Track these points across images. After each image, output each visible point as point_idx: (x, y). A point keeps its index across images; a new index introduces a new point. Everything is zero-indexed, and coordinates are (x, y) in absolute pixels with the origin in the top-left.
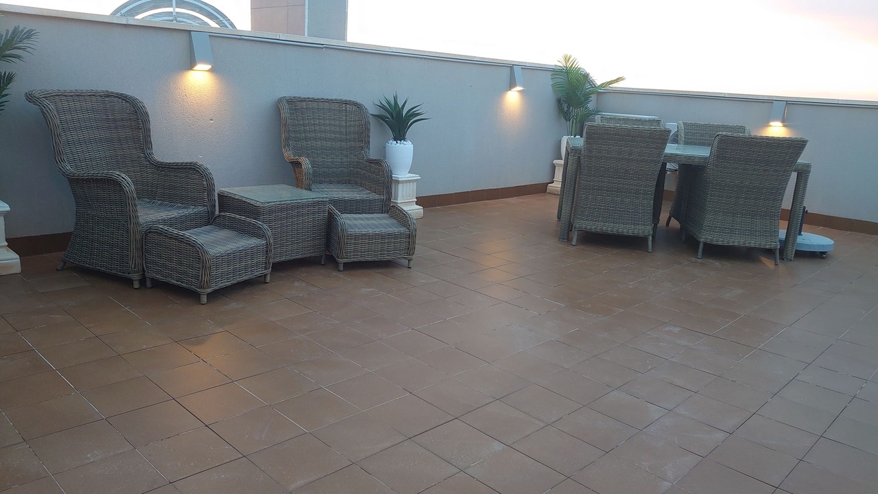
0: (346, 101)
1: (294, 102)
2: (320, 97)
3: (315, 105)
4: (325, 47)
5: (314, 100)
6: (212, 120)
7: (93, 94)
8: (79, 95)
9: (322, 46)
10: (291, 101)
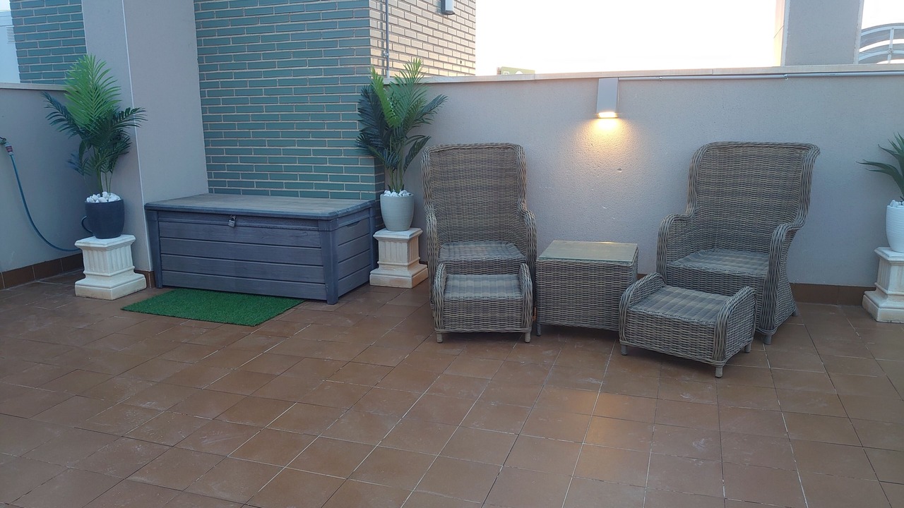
0: (800, 145)
1: (728, 148)
2: (764, 142)
3: (755, 151)
4: (788, 77)
5: (755, 145)
6: (620, 170)
7: (492, 147)
8: (477, 148)
9: (782, 76)
10: (723, 147)
